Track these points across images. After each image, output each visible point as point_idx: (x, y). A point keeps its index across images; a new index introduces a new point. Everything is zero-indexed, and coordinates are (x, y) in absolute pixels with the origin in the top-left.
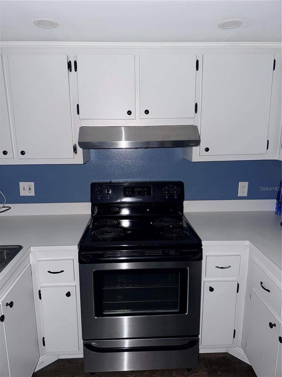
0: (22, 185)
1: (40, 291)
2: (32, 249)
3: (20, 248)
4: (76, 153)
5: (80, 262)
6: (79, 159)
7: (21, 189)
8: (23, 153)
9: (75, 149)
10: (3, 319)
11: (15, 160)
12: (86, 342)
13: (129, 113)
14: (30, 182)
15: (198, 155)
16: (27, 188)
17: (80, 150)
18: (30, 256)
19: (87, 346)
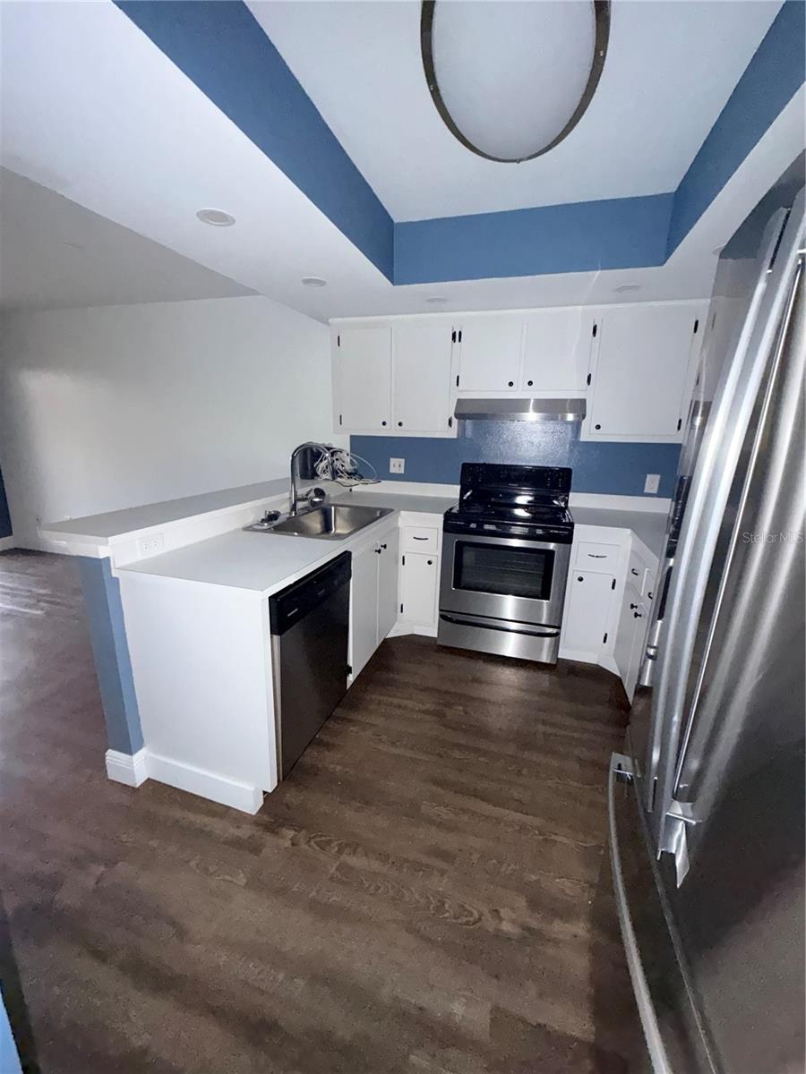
0: (393, 461)
1: (404, 557)
2: (403, 513)
3: (392, 510)
4: (451, 426)
5: (446, 530)
6: (452, 433)
7: (391, 466)
8: (400, 424)
9: (450, 423)
10: (379, 551)
11: (392, 431)
12: (442, 613)
13: (511, 384)
14: (402, 458)
15: (587, 434)
16: (397, 465)
17: (455, 421)
18: (400, 519)
19: (441, 616)
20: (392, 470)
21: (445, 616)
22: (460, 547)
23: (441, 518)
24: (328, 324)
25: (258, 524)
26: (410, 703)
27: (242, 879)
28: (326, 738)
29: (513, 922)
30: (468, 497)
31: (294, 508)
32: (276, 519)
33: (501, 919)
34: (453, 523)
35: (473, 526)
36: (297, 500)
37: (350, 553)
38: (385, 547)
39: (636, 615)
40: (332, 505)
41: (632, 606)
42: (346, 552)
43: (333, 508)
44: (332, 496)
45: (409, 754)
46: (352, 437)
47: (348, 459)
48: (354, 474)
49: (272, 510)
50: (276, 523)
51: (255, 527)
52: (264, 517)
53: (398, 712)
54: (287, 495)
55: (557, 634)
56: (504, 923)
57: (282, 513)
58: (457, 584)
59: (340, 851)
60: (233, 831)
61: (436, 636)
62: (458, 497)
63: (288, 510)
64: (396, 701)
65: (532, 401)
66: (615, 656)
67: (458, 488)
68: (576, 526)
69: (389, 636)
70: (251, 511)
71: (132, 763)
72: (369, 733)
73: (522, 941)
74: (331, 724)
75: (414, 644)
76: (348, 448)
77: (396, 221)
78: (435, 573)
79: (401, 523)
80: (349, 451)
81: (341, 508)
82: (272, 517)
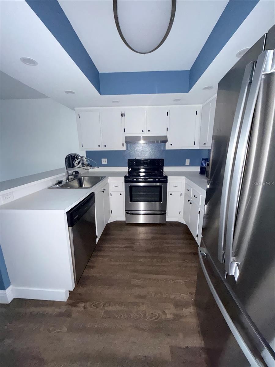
0: (103, 160)
1: (111, 193)
2: (109, 177)
3: (105, 177)
5: (125, 182)
6: (124, 148)
7: (102, 161)
8: (105, 146)
9: (123, 145)
10: (103, 192)
11: (102, 149)
12: (127, 211)
13: (143, 131)
14: (106, 158)
15: (168, 147)
16: (104, 161)
17: (125, 144)
18: (108, 180)
19: (126, 213)
20: (103, 163)
21: (128, 213)
22: (131, 187)
23: (123, 178)
24: (74, 110)
25: (54, 186)
26: (120, 245)
27: (65, 329)
28: (91, 264)
29: (171, 314)
30: (131, 171)
31: (68, 179)
32: (61, 183)
33: (166, 314)
34: (128, 180)
35: (135, 180)
36: (69, 175)
37: (94, 193)
38: (105, 190)
39: (190, 203)
40: (82, 177)
41: (189, 201)
42: (92, 193)
43: (83, 178)
44: (82, 173)
45: (122, 263)
46: (86, 151)
47: (86, 160)
48: (89, 165)
49: (59, 180)
50: (61, 185)
52: (56, 183)
53: (116, 249)
54: (64, 174)
55: (165, 213)
56: (167, 315)
57: (63, 181)
58: (131, 201)
59: (104, 306)
60: (58, 310)
61: (125, 220)
62: (127, 171)
63: (66, 180)
64: (115, 245)
66: (183, 218)
67: (127, 167)
68: (168, 177)
69: (108, 223)
70: (51, 181)
71: (6, 293)
72: (107, 259)
73: (174, 319)
74: (92, 259)
75: (118, 224)
76: (85, 156)
77: (100, 72)
78: (123, 198)
79: (109, 181)
81: (85, 178)
82: (60, 183)
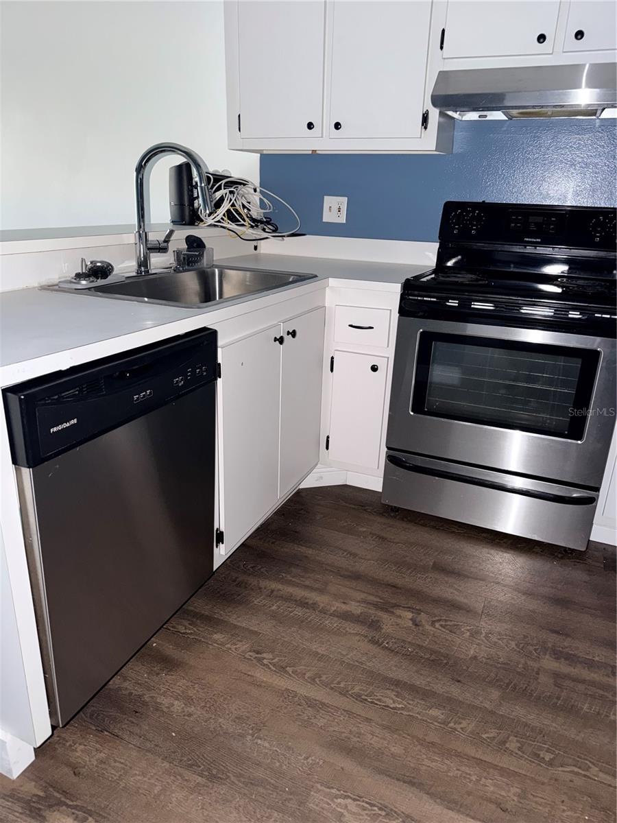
0: (328, 201)
1: (332, 358)
3: (316, 276)
4: (426, 128)
5: (402, 311)
6: (427, 143)
7: (326, 210)
8: (337, 126)
9: (425, 119)
10: (281, 340)
11: (326, 143)
12: (392, 452)
13: (542, 38)
14: (343, 195)
16: (334, 208)
18: (327, 291)
19: (391, 459)
20: (328, 217)
21: (396, 459)
22: (428, 341)
23: (397, 289)
25: (71, 282)
26: (321, 600)
28: (169, 650)
31: (143, 263)
32: (105, 276)
34: (416, 300)
35: (453, 303)
37: (214, 330)
38: (293, 334)
42: (205, 329)
43: (217, 270)
46: (263, 157)
47: (256, 198)
48: (264, 222)
49: (101, 258)
50: (103, 282)
51: (62, 285)
52: (81, 270)
53: (299, 612)
57: (119, 267)
58: (419, 406)
61: (380, 489)
62: (434, 264)
64: (299, 593)
65: (587, 67)
67: (434, 249)
69: (305, 486)
72: (244, 646)
76: (254, 177)
78: (382, 386)
79: (329, 299)
80: (257, 183)
82: (99, 271)
